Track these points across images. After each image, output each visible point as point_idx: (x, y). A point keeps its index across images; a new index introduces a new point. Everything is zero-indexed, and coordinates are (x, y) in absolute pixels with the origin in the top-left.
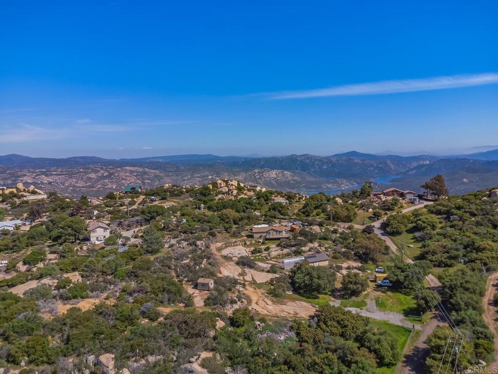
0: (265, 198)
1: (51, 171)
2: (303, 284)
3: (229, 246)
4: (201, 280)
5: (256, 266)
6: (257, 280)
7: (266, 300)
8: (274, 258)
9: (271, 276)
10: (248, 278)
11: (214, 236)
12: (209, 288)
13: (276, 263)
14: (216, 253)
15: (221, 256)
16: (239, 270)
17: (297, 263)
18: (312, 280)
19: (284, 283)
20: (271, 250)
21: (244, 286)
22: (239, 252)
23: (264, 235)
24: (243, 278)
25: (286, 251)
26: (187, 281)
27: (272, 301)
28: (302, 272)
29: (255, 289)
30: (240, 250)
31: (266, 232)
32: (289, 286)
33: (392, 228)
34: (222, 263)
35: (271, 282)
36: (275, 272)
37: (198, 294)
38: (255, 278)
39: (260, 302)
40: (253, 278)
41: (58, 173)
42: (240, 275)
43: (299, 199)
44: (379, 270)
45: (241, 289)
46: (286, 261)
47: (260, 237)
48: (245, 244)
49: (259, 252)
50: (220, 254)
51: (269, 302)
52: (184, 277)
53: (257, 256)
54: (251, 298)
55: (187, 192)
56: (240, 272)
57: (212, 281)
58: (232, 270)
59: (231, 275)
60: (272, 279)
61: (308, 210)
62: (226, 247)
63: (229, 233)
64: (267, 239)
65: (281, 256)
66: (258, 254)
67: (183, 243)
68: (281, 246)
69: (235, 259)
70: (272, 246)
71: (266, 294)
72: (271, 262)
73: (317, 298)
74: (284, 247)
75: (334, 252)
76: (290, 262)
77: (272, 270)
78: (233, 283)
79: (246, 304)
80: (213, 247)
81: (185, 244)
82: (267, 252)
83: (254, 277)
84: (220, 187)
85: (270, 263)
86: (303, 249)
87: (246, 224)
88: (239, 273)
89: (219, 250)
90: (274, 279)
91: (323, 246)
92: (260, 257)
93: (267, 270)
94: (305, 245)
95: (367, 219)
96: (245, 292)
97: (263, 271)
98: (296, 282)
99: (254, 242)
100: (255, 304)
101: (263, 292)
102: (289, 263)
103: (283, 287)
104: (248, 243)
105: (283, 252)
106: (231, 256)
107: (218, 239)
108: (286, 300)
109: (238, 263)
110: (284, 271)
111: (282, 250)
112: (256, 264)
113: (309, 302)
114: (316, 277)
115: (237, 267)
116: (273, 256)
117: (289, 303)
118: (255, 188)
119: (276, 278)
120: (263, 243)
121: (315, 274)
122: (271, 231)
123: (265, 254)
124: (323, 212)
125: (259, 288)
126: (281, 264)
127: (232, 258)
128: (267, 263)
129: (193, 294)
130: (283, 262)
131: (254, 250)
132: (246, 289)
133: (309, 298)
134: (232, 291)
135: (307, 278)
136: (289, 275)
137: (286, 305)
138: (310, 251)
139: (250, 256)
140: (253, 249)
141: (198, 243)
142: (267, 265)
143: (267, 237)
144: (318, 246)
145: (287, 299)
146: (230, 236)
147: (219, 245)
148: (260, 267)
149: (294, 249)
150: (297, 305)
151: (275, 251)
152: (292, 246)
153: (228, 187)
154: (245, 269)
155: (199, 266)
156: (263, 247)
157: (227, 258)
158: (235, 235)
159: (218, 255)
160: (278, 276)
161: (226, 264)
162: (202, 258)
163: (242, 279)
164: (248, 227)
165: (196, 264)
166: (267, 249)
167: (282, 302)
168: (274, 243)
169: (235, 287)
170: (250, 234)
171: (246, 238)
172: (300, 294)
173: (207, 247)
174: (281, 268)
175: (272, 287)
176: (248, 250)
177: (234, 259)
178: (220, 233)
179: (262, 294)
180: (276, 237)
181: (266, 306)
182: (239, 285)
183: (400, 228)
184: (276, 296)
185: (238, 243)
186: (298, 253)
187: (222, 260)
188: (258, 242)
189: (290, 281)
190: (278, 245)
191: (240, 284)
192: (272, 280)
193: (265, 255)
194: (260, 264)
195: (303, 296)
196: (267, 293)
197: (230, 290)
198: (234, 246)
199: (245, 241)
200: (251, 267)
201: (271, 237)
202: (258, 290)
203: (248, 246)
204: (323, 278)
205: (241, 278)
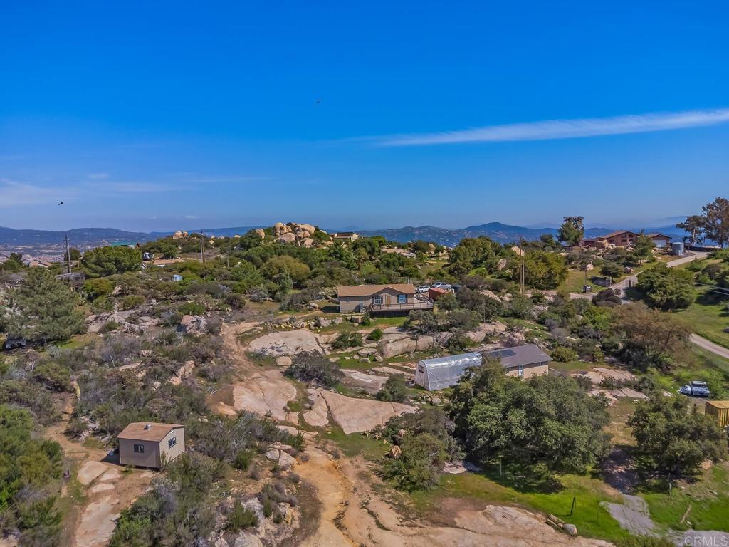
0: (368, 247)
1: (41, 249)
2: (503, 438)
3: (274, 330)
4: (132, 432)
5: (343, 381)
6: (344, 425)
7: (376, 504)
8: (393, 359)
9: (387, 411)
10: (317, 417)
11: (240, 307)
12: (159, 458)
13: (399, 372)
14: (234, 346)
15: (247, 353)
16: (291, 391)
17: (471, 370)
18: (538, 424)
19: (435, 432)
20: (385, 338)
21: (297, 445)
22: (297, 344)
23: (366, 303)
24: (301, 417)
25: (425, 341)
26: (96, 433)
27: (400, 508)
28: (494, 397)
29: (337, 457)
30: (300, 340)
31: (373, 296)
32: (454, 446)
33: (665, 292)
34: (245, 372)
35: (390, 432)
36: (400, 399)
37: (111, 487)
38: (338, 419)
39: (354, 513)
40: (331, 417)
41: (51, 251)
42: (291, 407)
43: (437, 251)
44: (695, 389)
45: (286, 459)
46: (432, 365)
47: (357, 310)
48: (318, 325)
49: (354, 344)
50: (244, 349)
51: (389, 517)
52: (93, 419)
53: (348, 354)
54: (320, 498)
55: (217, 245)
56: (293, 398)
57: (179, 434)
58: (269, 395)
59: (262, 409)
60: (392, 419)
61: (461, 267)
62: (266, 331)
63: (279, 301)
64: (373, 314)
65: (412, 355)
66: (350, 350)
67: (144, 321)
68: (412, 329)
69: (286, 362)
70: (387, 330)
71: (375, 479)
72: (386, 369)
73: (555, 487)
74: (421, 332)
75: (548, 343)
76: (443, 368)
77: (392, 392)
78: (260, 439)
79: (296, 525)
80: (228, 333)
81: (149, 322)
82: (375, 345)
83: (335, 413)
84: (281, 234)
85: (383, 374)
86: (471, 335)
87: (325, 285)
88: (289, 403)
89: (244, 338)
90: (400, 420)
91: (518, 331)
92: (356, 357)
93: (375, 392)
94: (473, 328)
95: (590, 283)
96: (301, 470)
97: (363, 394)
98: (476, 430)
99: (339, 320)
100: (333, 527)
101: (363, 467)
102: (441, 372)
103: (435, 450)
104: (325, 322)
105: (419, 343)
106: (275, 353)
107: (247, 313)
108: (450, 503)
109: (289, 374)
110: (426, 395)
111: (416, 339)
112: (342, 375)
113: (534, 508)
114: (553, 412)
115: (288, 384)
116: (391, 354)
117: (464, 518)
118: (349, 237)
119: (406, 416)
120: (364, 324)
121: (544, 402)
122: (384, 295)
123: (368, 348)
124: (490, 273)
125: (351, 454)
126: (415, 376)
127: (275, 358)
128: (376, 373)
129: (93, 483)
130: (422, 370)
131: (340, 339)
132: (305, 459)
133: (527, 489)
134: (251, 468)
135: (516, 416)
136: (447, 408)
137: (453, 525)
138: (486, 341)
139: (328, 353)
140: (335, 336)
141: (187, 320)
142: (374, 377)
143: (376, 308)
144: (507, 330)
145: (455, 495)
146: (281, 309)
147: (246, 326)
148: (354, 384)
149: (445, 335)
150: (496, 523)
151: (395, 341)
152: (440, 329)
153: (295, 233)
154: (310, 391)
155: (162, 381)
156: (365, 332)
157: (261, 360)
158: (292, 306)
159: (237, 352)
160: (412, 410)
161: (256, 375)
162: (180, 358)
163: (295, 420)
164: (328, 291)
165: (153, 375)
166: (375, 336)
167: (438, 510)
168: (391, 324)
169: (262, 451)
170: (332, 305)
171: (319, 312)
172: (489, 472)
173: (212, 330)
174: (418, 387)
175: (396, 450)
176: (322, 339)
177: (281, 361)
178: (258, 301)
179: (362, 476)
180: (397, 308)
181: (377, 533)
182: (278, 445)
183: (688, 292)
184: (410, 485)
185: (298, 323)
186: (459, 346)
187: (247, 365)
188: (351, 321)
189: (452, 425)
190: (403, 328)
191: (285, 439)
192: (392, 425)
193: (370, 351)
194: (356, 375)
195: (504, 482)
196: (380, 474)
197: (240, 465)
198: (287, 329)
199: (316, 319)
200: (327, 383)
201: (384, 308)
202: (346, 462)
203: (325, 330)
204: (579, 419)
205: (294, 418)
